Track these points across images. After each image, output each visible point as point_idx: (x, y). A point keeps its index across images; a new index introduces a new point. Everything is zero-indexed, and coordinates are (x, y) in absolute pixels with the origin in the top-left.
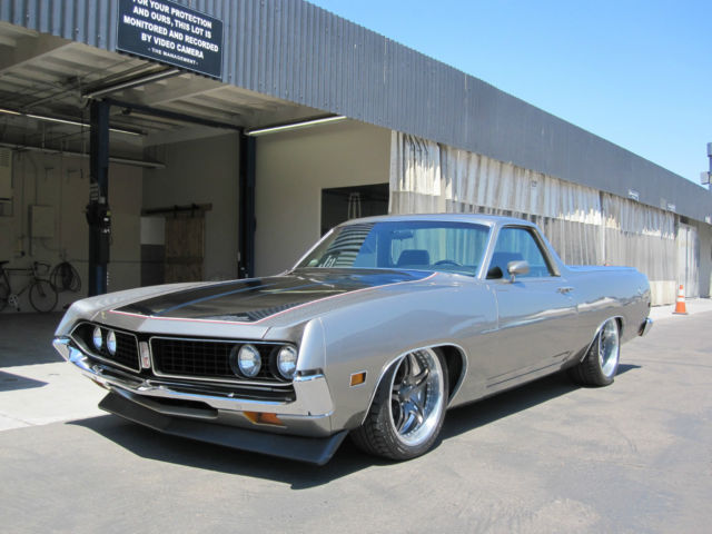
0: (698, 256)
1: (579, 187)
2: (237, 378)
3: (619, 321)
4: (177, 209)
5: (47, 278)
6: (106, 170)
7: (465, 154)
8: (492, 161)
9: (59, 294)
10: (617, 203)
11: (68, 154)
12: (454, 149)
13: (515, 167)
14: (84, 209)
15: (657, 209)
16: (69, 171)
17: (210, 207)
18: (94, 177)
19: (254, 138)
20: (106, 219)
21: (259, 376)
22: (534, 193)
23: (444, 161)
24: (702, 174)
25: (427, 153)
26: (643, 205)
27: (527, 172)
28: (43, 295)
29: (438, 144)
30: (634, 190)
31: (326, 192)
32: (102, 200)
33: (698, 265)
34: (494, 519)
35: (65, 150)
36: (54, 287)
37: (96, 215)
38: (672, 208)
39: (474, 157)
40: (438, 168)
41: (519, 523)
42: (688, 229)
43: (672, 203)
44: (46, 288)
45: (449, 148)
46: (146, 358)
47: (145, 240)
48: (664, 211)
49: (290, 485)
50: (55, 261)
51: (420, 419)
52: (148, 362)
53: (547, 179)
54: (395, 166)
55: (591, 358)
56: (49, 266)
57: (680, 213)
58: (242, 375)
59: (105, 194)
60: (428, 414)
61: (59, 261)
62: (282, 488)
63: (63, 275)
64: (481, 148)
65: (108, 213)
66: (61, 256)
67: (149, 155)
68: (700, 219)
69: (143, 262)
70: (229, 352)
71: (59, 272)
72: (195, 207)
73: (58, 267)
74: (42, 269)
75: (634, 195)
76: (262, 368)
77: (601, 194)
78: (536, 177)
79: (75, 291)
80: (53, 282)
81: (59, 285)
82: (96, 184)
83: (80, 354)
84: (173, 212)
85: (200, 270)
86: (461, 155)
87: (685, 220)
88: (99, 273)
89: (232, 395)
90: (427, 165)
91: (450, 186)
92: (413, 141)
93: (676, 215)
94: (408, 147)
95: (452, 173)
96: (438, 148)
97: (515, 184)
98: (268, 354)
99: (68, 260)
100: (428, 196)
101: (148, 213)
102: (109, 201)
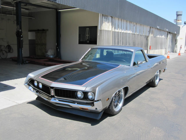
0: (172, 42)
1: (145, 26)
2: (77, 99)
3: (160, 71)
4: (38, 30)
5: (4, 49)
6: (21, 22)
7: (118, 19)
8: (124, 20)
9: (8, 54)
10: (154, 30)
11: (8, 15)
12: (115, 17)
13: (130, 22)
14: (15, 33)
15: (163, 31)
16: (8, 20)
17: (48, 30)
18: (18, 24)
19: (60, 12)
20: (22, 36)
21: (83, 99)
22: (134, 28)
23: (112, 21)
24: (174, 20)
25: (108, 19)
26: (160, 30)
27: (133, 22)
28: (3, 54)
29: (111, 17)
30: (158, 26)
31: (80, 28)
32: (20, 30)
33: (172, 44)
34: (141, 134)
35: (7, 14)
36: (6, 52)
37: (19, 34)
38: (167, 30)
39: (120, 19)
40: (111, 23)
41: (147, 136)
42: (170, 35)
43: (167, 29)
44: (4, 52)
45: (114, 17)
46: (53, 93)
47: (30, 38)
48: (165, 31)
49: (91, 124)
50: (6, 45)
51: (118, 104)
52: (53, 94)
53: (137, 24)
54: (100, 23)
55: (153, 81)
56: (4, 46)
57: (169, 31)
58: (78, 98)
59: (21, 29)
60: (120, 102)
61: (7, 45)
62: (89, 125)
63: (8, 48)
64: (122, 17)
65: (22, 34)
66: (7, 43)
67: (30, 15)
68: (173, 33)
69: (29, 44)
70: (75, 93)
71: (7, 48)
72: (43, 30)
73: (7, 46)
74: (2, 47)
75: (158, 27)
76: (84, 97)
77: (150, 27)
78: (135, 24)
79: (11, 53)
80: (5, 50)
81: (7, 51)
82: (18, 26)
83: (31, 87)
84: (37, 31)
85: (45, 47)
86: (117, 19)
87: (170, 33)
88: (20, 50)
89: (76, 103)
90: (108, 22)
91: (114, 27)
92: (105, 16)
93: (168, 32)
94: (103, 18)
95: (114, 24)
96: (111, 18)
97: (130, 25)
98: (85, 94)
99: (9, 44)
100: (108, 31)
101: (30, 31)
102: (22, 31)
